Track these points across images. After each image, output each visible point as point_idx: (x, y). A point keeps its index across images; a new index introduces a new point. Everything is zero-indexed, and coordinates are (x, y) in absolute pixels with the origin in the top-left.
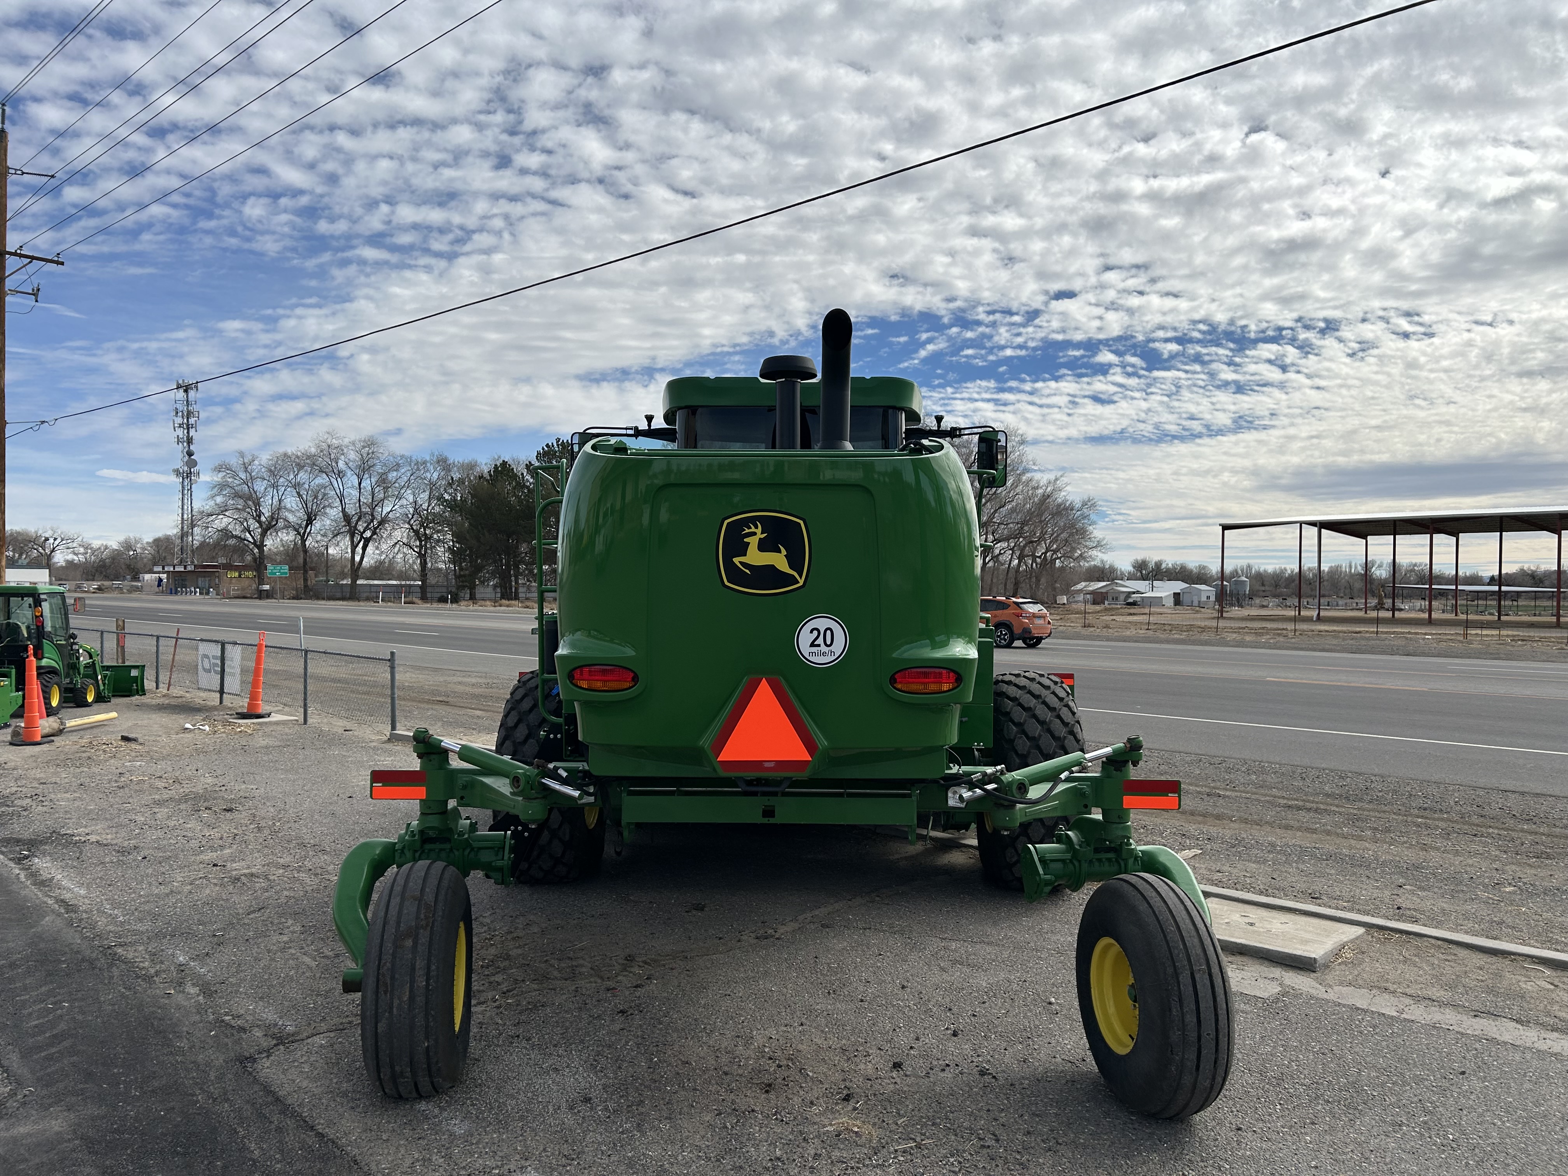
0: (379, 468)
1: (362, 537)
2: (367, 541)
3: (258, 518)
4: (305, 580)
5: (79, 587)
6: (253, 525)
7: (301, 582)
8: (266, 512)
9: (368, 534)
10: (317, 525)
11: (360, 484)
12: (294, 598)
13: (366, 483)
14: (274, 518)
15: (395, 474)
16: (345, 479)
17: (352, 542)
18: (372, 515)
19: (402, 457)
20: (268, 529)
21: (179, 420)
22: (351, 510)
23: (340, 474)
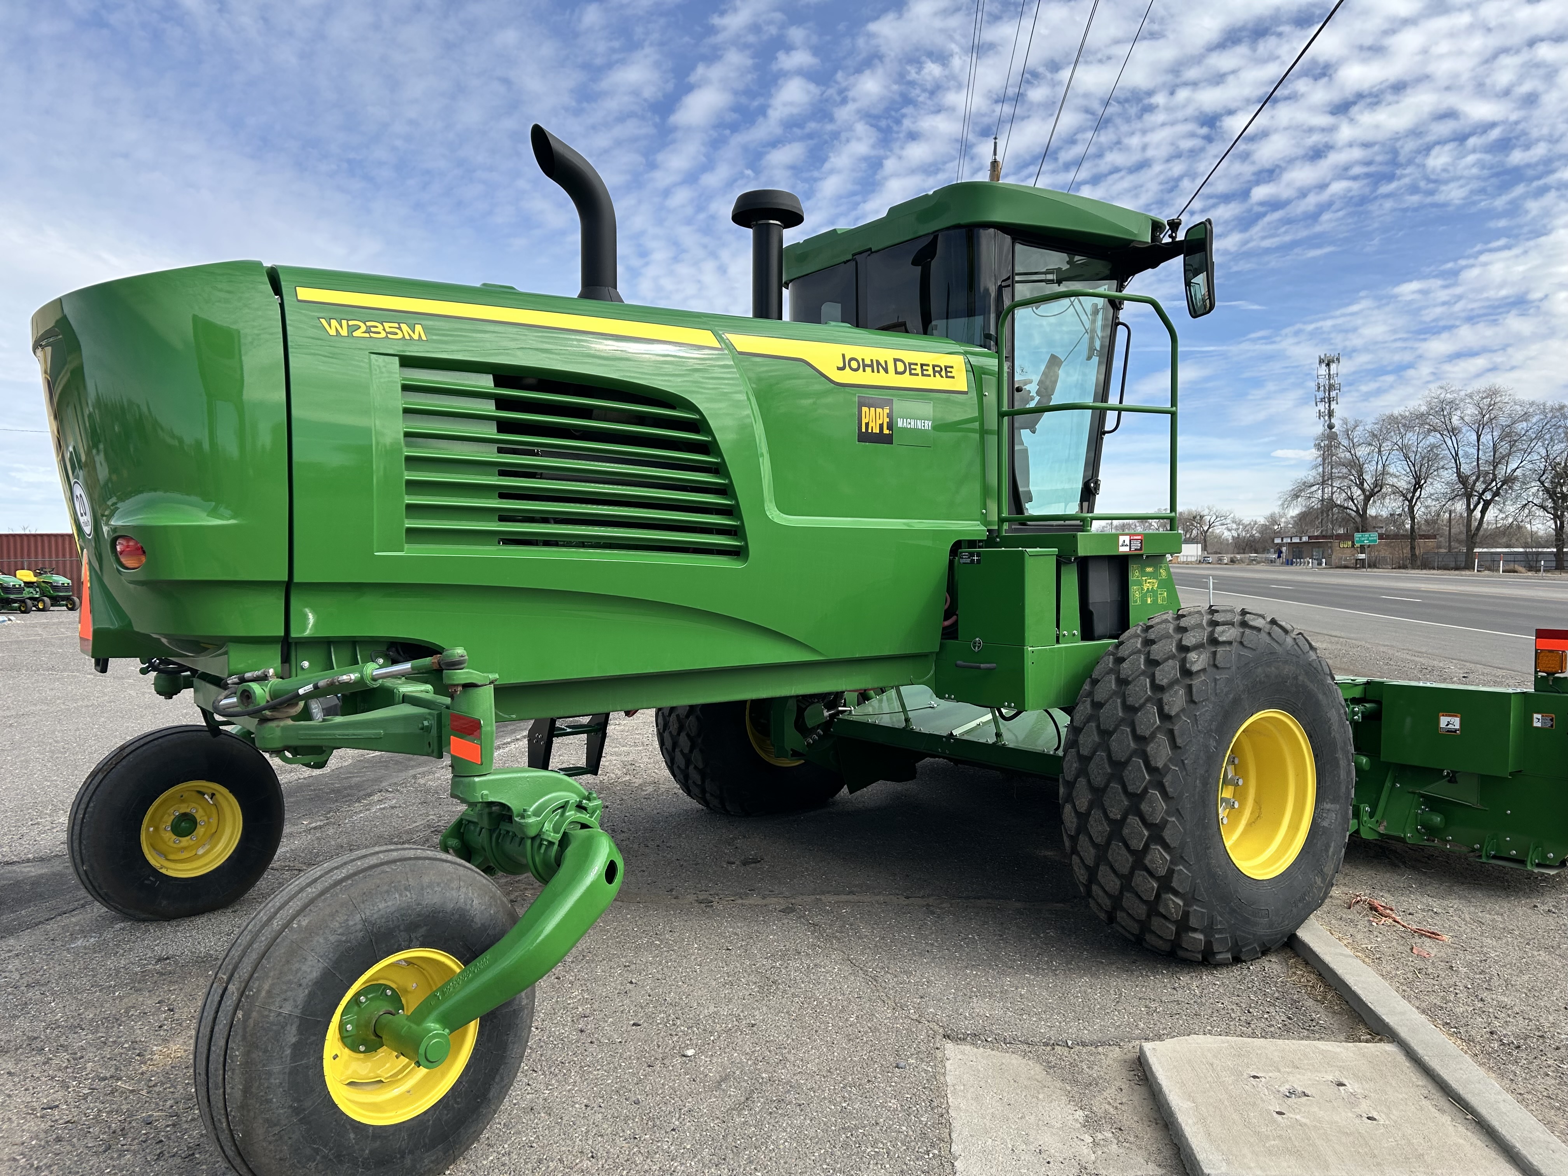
0: (1503, 421)
1: (1480, 498)
2: (1487, 504)
3: (1361, 486)
4: (1413, 548)
5: (1220, 560)
6: (1357, 492)
7: (1407, 551)
8: (1369, 479)
9: (1488, 496)
10: (1427, 490)
11: (1478, 440)
12: (1399, 568)
13: (1486, 438)
14: (1378, 485)
15: (1525, 424)
16: (1460, 437)
17: (1468, 505)
18: (1494, 474)
19: (1532, 404)
20: (1372, 494)
21: (1321, 395)
22: (1466, 469)
23: (1454, 431)
